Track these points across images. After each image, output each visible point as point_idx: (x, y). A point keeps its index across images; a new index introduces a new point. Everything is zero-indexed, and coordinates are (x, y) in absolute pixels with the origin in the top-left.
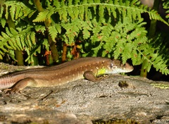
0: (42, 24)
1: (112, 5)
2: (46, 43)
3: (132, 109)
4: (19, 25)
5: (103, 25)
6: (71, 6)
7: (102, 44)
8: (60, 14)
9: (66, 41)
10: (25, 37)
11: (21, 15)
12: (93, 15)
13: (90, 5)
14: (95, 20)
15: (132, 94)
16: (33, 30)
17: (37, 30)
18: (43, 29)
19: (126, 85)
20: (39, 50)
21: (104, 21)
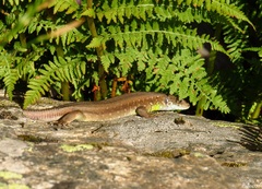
0: (95, 52)
1: (171, 33)
2: (95, 76)
3: (190, 144)
4: (68, 55)
5: (159, 57)
6: (127, 32)
7: (157, 77)
8: (116, 40)
9: (118, 74)
10: (75, 68)
11: (73, 40)
12: (150, 46)
13: (148, 32)
14: (151, 51)
15: (189, 131)
16: (84, 59)
17: (89, 59)
18: (95, 59)
19: (183, 122)
20: (87, 84)
21: (160, 52)
